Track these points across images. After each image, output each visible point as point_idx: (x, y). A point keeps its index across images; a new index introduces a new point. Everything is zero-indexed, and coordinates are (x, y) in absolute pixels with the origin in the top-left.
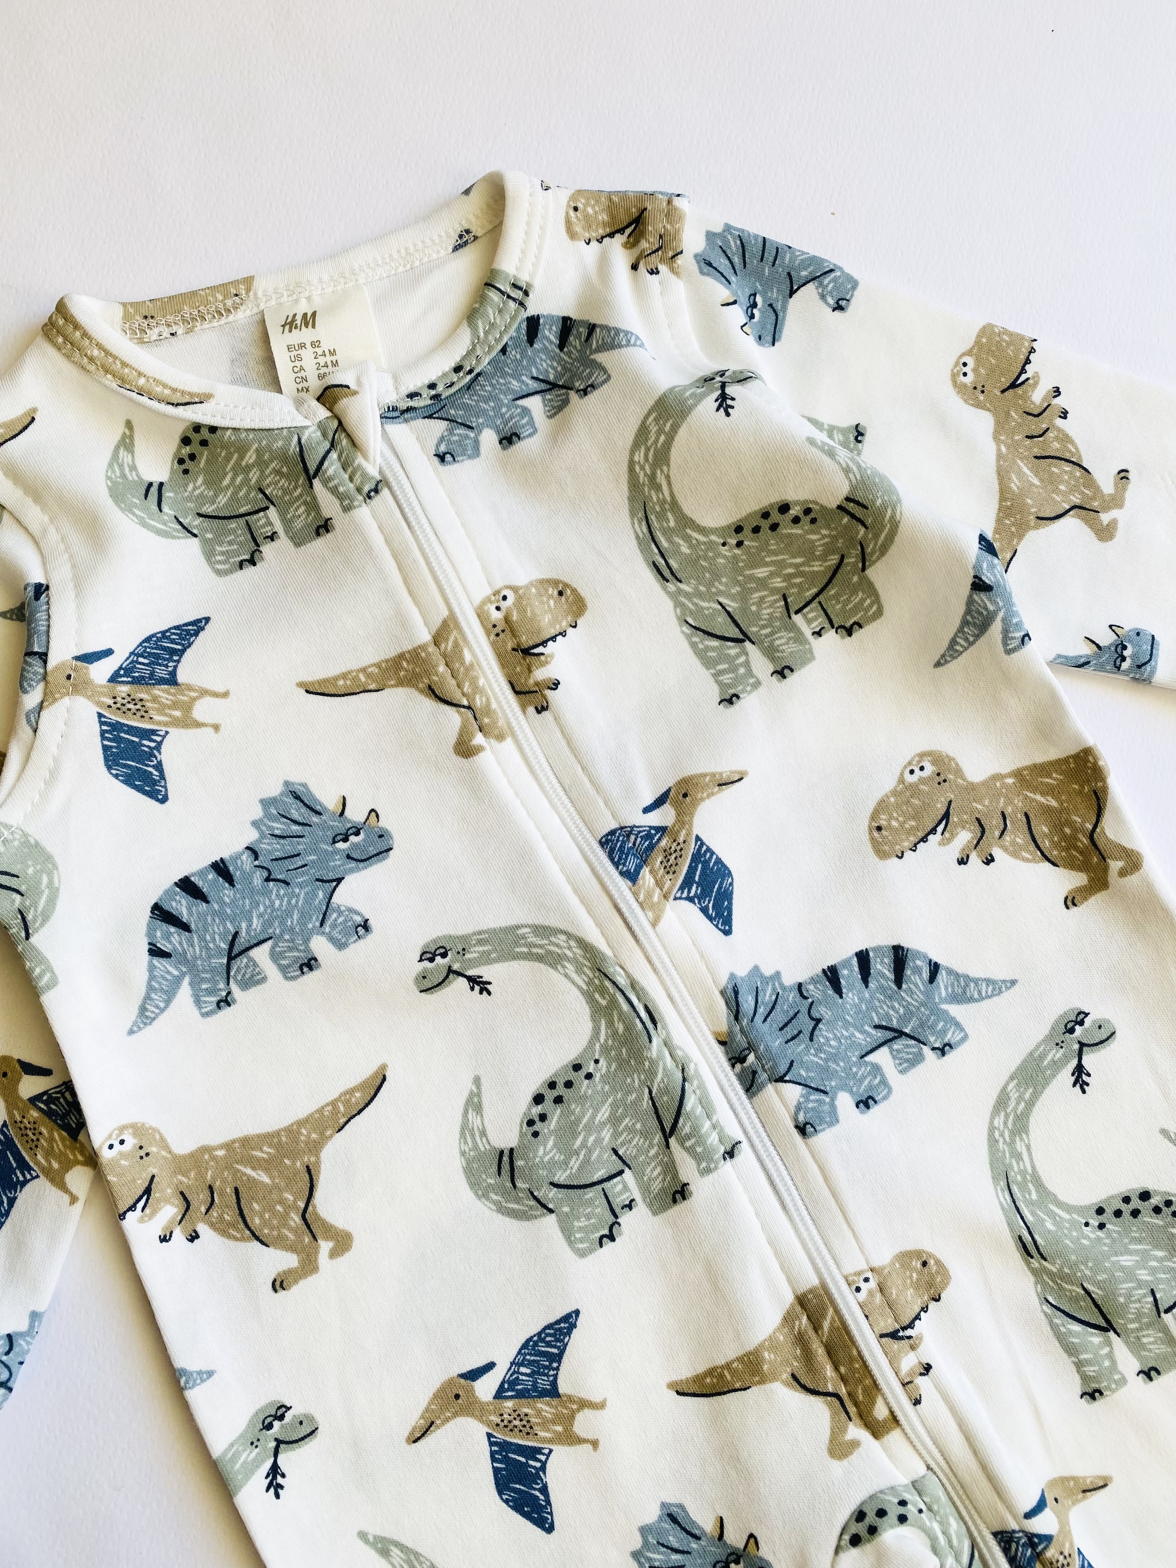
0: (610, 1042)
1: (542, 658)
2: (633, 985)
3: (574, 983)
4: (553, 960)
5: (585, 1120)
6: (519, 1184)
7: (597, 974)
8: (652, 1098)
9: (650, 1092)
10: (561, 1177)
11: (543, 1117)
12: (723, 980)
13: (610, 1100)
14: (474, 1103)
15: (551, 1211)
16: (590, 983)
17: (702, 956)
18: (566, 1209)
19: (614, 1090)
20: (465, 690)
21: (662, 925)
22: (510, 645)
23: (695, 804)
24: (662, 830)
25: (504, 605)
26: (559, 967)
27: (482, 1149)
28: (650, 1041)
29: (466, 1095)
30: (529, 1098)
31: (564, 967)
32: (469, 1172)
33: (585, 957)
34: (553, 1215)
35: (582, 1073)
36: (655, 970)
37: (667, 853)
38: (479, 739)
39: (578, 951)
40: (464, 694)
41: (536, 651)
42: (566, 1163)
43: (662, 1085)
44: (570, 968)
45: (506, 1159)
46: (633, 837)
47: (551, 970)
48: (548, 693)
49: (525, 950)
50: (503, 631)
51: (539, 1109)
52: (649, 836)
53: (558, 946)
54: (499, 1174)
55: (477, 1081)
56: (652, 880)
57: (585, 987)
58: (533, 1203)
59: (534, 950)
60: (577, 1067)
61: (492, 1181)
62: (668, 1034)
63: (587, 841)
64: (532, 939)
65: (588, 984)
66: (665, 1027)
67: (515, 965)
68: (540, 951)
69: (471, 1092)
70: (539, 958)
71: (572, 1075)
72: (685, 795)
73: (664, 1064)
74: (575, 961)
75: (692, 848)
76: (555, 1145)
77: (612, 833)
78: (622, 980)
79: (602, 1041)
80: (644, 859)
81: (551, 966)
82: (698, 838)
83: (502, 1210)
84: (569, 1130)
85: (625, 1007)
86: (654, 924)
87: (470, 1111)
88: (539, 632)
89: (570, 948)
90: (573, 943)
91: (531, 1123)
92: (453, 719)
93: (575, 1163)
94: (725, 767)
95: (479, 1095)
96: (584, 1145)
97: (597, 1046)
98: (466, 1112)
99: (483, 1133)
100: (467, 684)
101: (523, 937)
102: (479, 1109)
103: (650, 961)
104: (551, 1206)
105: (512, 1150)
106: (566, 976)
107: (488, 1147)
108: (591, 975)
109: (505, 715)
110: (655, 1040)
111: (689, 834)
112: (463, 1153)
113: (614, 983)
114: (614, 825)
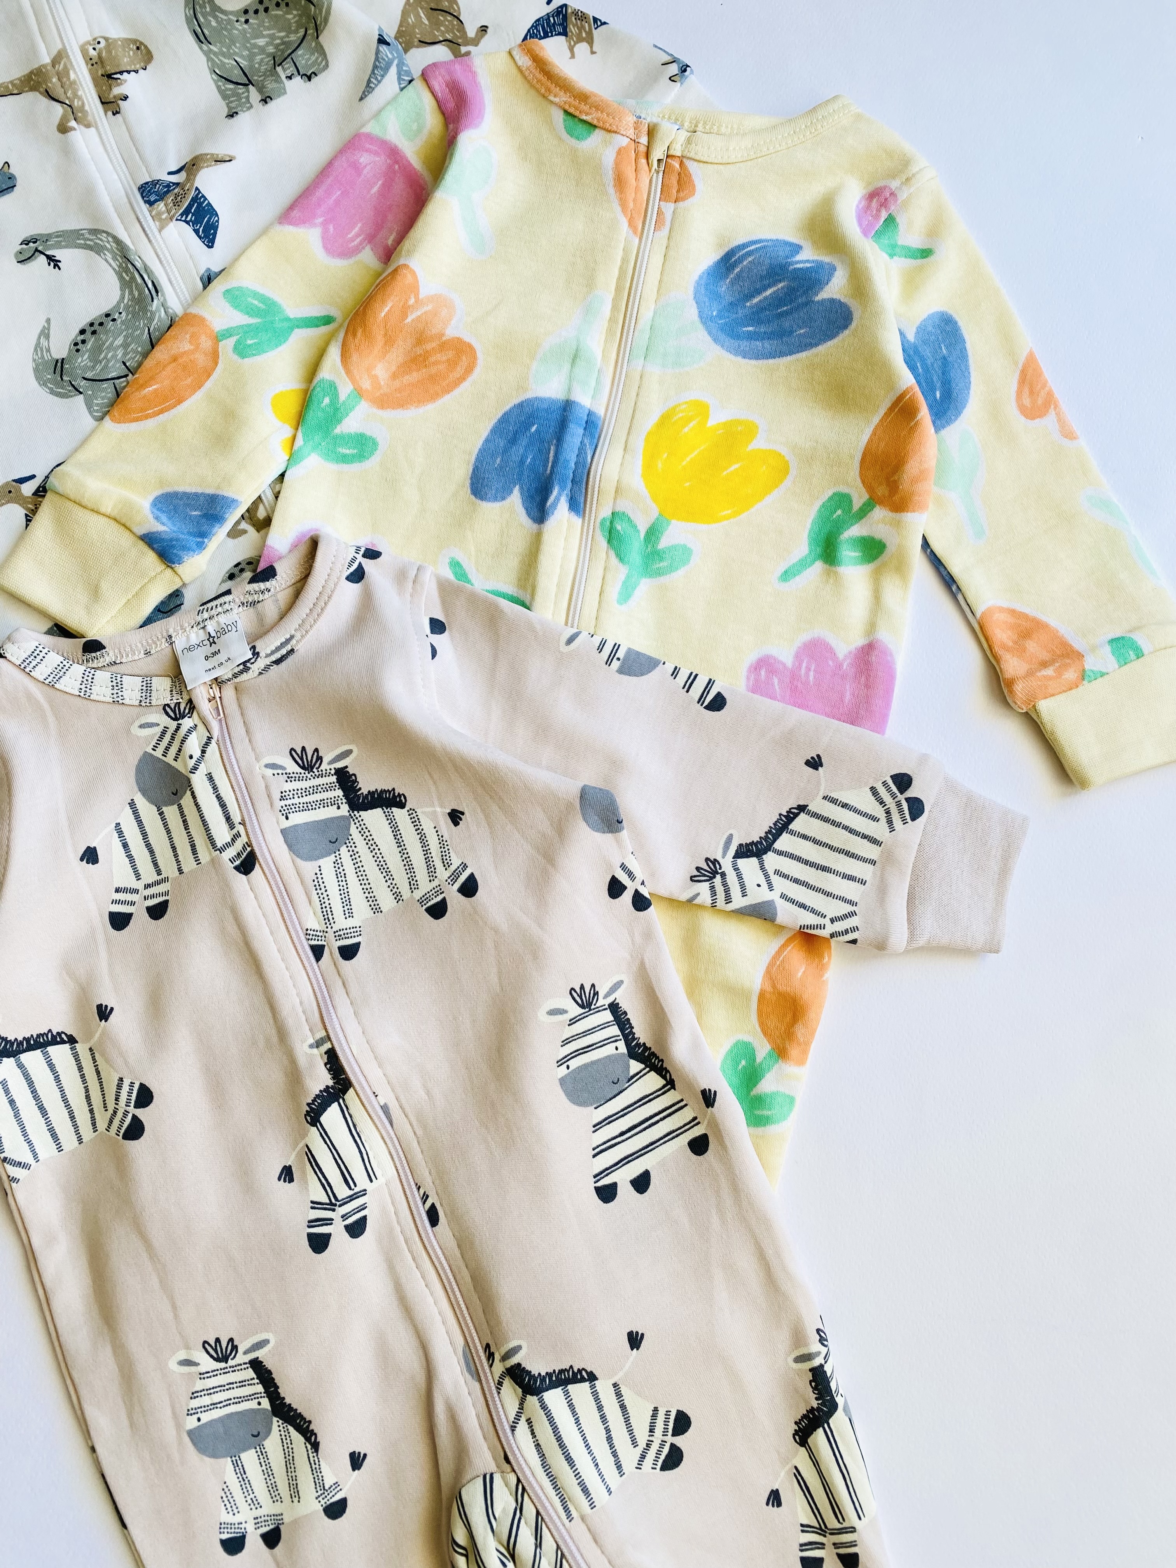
0: (130, 303)
1: (119, 81)
2: (146, 268)
3: (111, 265)
4: (98, 249)
5: (108, 343)
6: (65, 378)
7: (124, 260)
8: (149, 333)
9: (149, 330)
10: (89, 375)
11: (83, 342)
12: (202, 271)
13: (124, 333)
14: (45, 333)
15: (81, 393)
16: (120, 266)
17: (191, 256)
18: (90, 392)
19: (127, 329)
20: (68, 95)
21: (165, 232)
22: (100, 73)
23: (198, 170)
24: (178, 184)
25: (98, 47)
26: (102, 254)
27: (46, 358)
28: (153, 301)
29: (40, 328)
30: (77, 331)
31: (105, 254)
32: (36, 370)
33: (117, 249)
34: (82, 396)
35: (110, 318)
36: (161, 262)
37: (176, 196)
38: (73, 123)
39: (114, 245)
40: (68, 98)
41: (115, 76)
42: (93, 367)
43: (156, 326)
44: (109, 256)
45: (59, 364)
46: (158, 186)
47: (97, 256)
48: (120, 102)
49: (82, 242)
50: (96, 63)
51: (82, 337)
52: (168, 186)
53: (101, 240)
54: (55, 373)
55: (48, 321)
56: (164, 209)
57: (117, 269)
58: (71, 388)
59: (88, 242)
60: (107, 315)
61: (49, 377)
62: (165, 299)
63: (130, 187)
64: (87, 236)
65: (119, 267)
66: (163, 295)
67: (77, 251)
68: (91, 243)
69: (44, 327)
70: (90, 248)
71: (104, 320)
72: (194, 165)
73: (160, 316)
74: (111, 251)
75: (192, 193)
76: (89, 357)
77: (147, 183)
78: (139, 265)
79: (126, 301)
80: (161, 197)
81: (97, 253)
82: (197, 189)
83: (52, 392)
84: (97, 349)
85: (139, 280)
86: (160, 231)
87: (42, 337)
88: (118, 66)
89: (108, 242)
90: (110, 239)
91: (76, 344)
92: (58, 110)
93: (99, 368)
94: (221, 150)
95: (49, 329)
96: (105, 357)
97: (122, 305)
98: (39, 338)
99: (48, 350)
100: (70, 92)
101: (83, 235)
102: (47, 337)
103: (158, 256)
104: (81, 390)
105: (63, 359)
106: (106, 260)
107: (50, 358)
108: (121, 261)
109: (93, 114)
110: (155, 301)
111: (192, 185)
112: (34, 360)
113: (133, 265)
114: (149, 180)
